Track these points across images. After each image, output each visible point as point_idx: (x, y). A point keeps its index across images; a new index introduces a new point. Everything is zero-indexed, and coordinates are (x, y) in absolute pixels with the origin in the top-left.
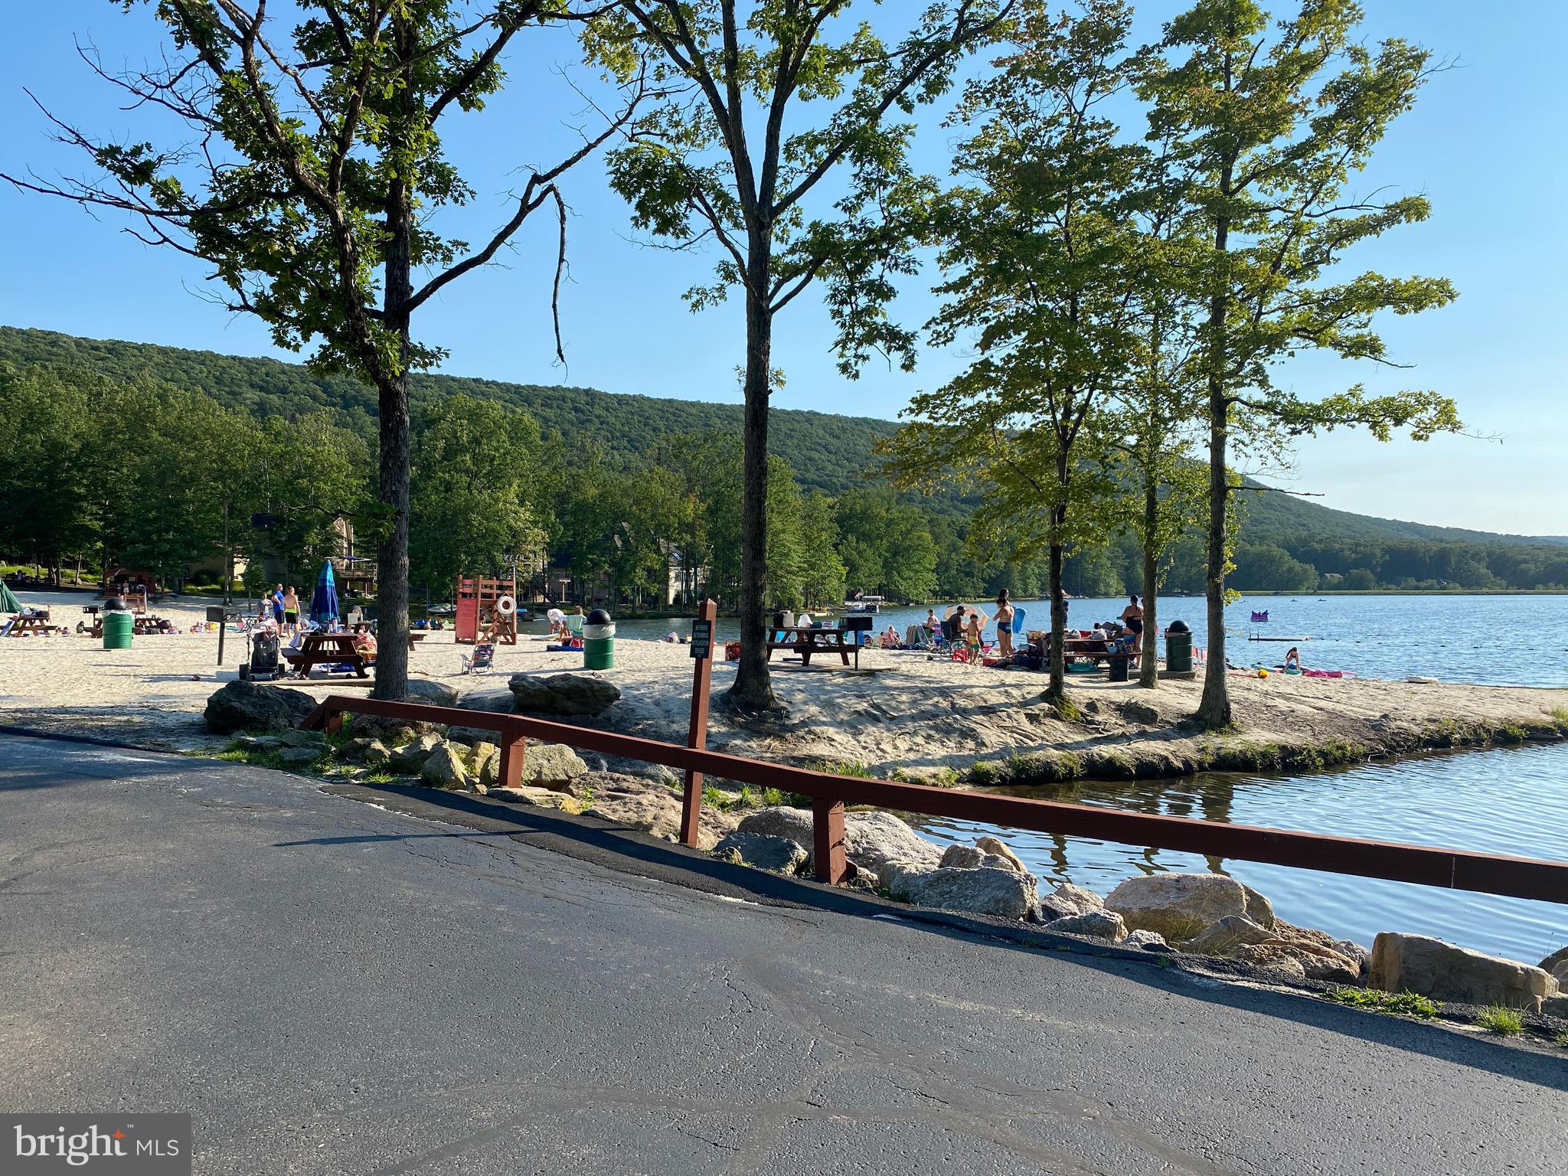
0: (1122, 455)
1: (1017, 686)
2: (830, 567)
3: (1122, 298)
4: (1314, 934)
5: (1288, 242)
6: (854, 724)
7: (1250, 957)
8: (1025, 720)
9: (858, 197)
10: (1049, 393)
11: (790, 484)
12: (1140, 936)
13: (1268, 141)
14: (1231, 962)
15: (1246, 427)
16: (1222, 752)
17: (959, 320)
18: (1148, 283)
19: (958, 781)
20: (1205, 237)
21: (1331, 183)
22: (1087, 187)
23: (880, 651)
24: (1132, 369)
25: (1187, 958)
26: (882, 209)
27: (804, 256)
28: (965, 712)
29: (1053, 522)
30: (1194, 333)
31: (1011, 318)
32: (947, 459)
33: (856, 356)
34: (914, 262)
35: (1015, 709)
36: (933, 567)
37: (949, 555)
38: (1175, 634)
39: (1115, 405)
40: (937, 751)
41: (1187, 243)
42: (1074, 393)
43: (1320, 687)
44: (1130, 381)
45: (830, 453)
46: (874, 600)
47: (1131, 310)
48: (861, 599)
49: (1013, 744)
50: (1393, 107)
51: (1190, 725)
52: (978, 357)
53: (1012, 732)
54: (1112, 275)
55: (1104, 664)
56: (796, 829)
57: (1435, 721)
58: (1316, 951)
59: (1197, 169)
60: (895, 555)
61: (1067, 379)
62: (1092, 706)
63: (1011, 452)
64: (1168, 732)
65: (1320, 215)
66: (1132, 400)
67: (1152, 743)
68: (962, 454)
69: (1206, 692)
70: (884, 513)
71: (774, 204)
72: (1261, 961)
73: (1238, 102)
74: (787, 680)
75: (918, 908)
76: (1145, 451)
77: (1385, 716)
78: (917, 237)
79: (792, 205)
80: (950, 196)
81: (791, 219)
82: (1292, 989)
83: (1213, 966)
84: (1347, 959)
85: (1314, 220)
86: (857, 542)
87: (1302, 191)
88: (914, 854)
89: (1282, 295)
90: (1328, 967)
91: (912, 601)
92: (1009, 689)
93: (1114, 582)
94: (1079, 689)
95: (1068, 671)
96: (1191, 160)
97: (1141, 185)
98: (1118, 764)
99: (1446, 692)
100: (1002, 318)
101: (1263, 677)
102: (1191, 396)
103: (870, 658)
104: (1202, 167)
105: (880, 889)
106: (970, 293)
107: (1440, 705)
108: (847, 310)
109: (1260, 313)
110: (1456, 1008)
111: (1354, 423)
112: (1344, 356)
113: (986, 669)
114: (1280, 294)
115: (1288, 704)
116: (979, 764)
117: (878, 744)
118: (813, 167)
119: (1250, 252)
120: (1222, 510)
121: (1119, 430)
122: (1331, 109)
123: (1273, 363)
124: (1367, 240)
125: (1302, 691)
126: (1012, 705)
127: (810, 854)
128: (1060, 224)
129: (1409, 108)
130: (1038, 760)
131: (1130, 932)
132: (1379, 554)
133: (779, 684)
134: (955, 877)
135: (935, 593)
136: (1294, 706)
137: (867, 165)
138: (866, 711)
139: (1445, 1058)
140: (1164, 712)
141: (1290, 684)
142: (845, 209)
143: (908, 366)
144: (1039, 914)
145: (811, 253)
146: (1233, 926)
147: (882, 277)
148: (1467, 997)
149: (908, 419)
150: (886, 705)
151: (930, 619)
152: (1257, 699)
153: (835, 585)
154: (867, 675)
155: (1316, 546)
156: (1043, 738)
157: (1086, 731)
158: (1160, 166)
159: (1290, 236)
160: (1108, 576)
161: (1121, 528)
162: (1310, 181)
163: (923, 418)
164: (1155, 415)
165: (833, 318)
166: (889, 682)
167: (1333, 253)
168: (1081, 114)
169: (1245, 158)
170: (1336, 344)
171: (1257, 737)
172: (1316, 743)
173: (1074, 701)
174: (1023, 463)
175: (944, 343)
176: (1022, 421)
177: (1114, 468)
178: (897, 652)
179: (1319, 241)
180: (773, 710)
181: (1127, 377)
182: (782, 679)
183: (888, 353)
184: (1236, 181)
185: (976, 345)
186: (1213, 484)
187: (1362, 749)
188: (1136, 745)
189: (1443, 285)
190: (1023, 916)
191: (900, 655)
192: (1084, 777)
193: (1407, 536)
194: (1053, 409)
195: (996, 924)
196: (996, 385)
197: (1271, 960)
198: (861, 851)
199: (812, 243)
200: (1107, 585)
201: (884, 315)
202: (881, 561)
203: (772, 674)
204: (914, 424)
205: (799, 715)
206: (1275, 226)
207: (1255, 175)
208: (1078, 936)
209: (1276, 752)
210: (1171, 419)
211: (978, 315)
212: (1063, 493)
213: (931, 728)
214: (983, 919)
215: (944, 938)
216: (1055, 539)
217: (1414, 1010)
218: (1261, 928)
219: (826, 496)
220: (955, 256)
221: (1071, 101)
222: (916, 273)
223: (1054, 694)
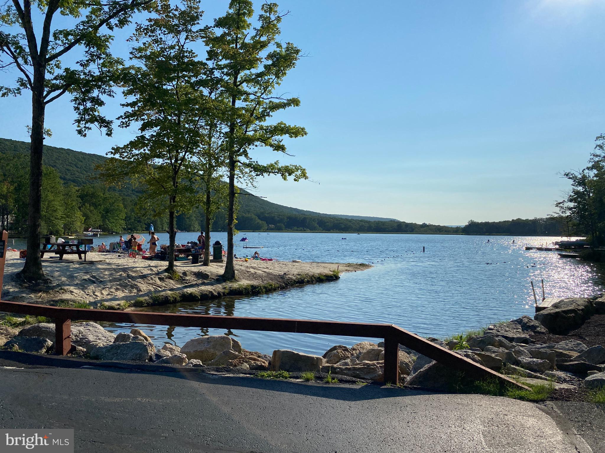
0: (198, 178)
1: (156, 267)
2: (77, 217)
3: (197, 119)
4: (255, 353)
5: (256, 107)
6: (83, 286)
7: (232, 365)
8: (158, 280)
9: (87, 61)
10: (169, 152)
11: (58, 180)
12: (192, 362)
13: (249, 69)
14: (224, 367)
15: (241, 171)
16: (231, 289)
17: (132, 119)
18: (207, 114)
19: (129, 306)
20: (228, 101)
21: (270, 88)
22: (184, 74)
23: (97, 253)
24: (201, 146)
25: (208, 368)
26: (99, 68)
27: (62, 82)
28: (133, 278)
29: (171, 202)
30: (223, 135)
31: (154, 120)
32: (127, 174)
33: (85, 127)
34: (113, 92)
35: (154, 276)
36: (124, 218)
37: (131, 213)
38: (216, 246)
39: (195, 159)
40: (120, 294)
41: (221, 101)
42: (179, 153)
43: (265, 264)
44: (200, 150)
45: (78, 168)
46: (97, 231)
47: (201, 124)
48: (91, 231)
49: (153, 290)
50: (289, 66)
51: (221, 279)
52: (139, 134)
53: (152, 285)
54: (193, 110)
55: (190, 257)
56: (47, 333)
57: (299, 275)
58: (254, 359)
59: (225, 74)
60: (107, 212)
61: (176, 147)
62: (185, 274)
63: (154, 174)
64: (213, 282)
65: (267, 99)
66: (201, 158)
67: (207, 287)
68: (134, 173)
69: (226, 267)
70: (102, 195)
71: (47, 57)
72: (235, 366)
73: (239, 53)
74: (50, 266)
75: (102, 361)
76: (206, 178)
77: (285, 274)
78: (114, 82)
79: (56, 59)
80: (130, 68)
81: (55, 65)
82: (244, 375)
83: (218, 370)
84: (264, 361)
85: (264, 100)
86: (90, 207)
87: (260, 89)
88: (103, 338)
89: (254, 126)
90: (257, 365)
91: (114, 232)
92: (152, 268)
93: (197, 226)
94: (180, 267)
95: (176, 260)
96: (223, 71)
97: (204, 77)
98: (194, 295)
99: (304, 265)
100: (150, 120)
101: (246, 261)
102: (222, 158)
103: (91, 256)
104: (227, 74)
105: (86, 355)
106: (136, 108)
107: (301, 270)
108: (82, 107)
109: (246, 131)
110: (295, 374)
111: (276, 173)
112: (273, 150)
113: (143, 260)
114: (253, 125)
115: (254, 271)
116: (138, 298)
117: (94, 293)
118: (66, 44)
119: (243, 108)
120: (233, 201)
121: (197, 169)
122: (270, 62)
123: (250, 149)
124: (281, 110)
125: (259, 266)
126: (153, 274)
127: (54, 343)
128: (174, 87)
129: (294, 67)
130: (162, 296)
131: (189, 361)
132: (286, 219)
133: (46, 268)
134: (119, 346)
135: (124, 229)
136: (256, 271)
137: (92, 48)
138: (89, 279)
139: (290, 392)
140: (212, 274)
141: (255, 263)
142: (81, 65)
143: (109, 134)
144: (154, 358)
145: (65, 81)
146: (227, 354)
147: (98, 96)
148: (300, 370)
149: (110, 156)
150: (98, 276)
151: (121, 240)
152: (244, 269)
153: (78, 225)
154: (90, 263)
155: (267, 215)
156: (165, 287)
157: (182, 283)
158: (211, 71)
159: (256, 105)
160: (194, 224)
161: (197, 206)
162: (263, 86)
163: (117, 156)
164: (210, 164)
165: (75, 110)
166: (100, 266)
167: (271, 113)
168: (183, 46)
169: (242, 74)
170: (271, 146)
171: (244, 282)
172: (263, 284)
173: (178, 272)
174: (158, 178)
175: (126, 127)
176: (158, 161)
177: (194, 183)
178: (105, 253)
179: (266, 108)
180: (43, 280)
181: (199, 149)
182: (49, 266)
183: (100, 128)
184: (239, 82)
185: (139, 129)
186: (230, 191)
187: (277, 285)
188: (201, 288)
189: (303, 129)
190: (148, 359)
191: (107, 255)
192: (181, 301)
193: (294, 213)
194: (170, 158)
195: (135, 364)
196: (147, 146)
197: (239, 365)
198: (79, 339)
199: (65, 77)
200: (194, 227)
201: (98, 112)
202: (100, 215)
203: (43, 264)
204: (112, 158)
205: (56, 282)
206: (251, 100)
207: (245, 81)
208: (168, 365)
209: (250, 288)
210: (215, 166)
211: (140, 117)
212: (175, 191)
213: (118, 285)
214: (130, 363)
215: (112, 372)
216: (171, 209)
217: (283, 377)
218: (237, 353)
219: (75, 186)
220: (130, 92)
221: (179, 40)
222: (114, 97)
223: (170, 269)
